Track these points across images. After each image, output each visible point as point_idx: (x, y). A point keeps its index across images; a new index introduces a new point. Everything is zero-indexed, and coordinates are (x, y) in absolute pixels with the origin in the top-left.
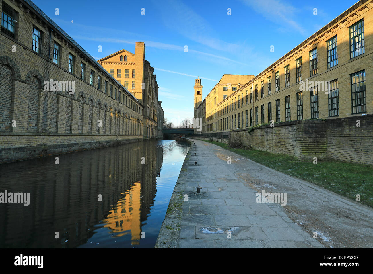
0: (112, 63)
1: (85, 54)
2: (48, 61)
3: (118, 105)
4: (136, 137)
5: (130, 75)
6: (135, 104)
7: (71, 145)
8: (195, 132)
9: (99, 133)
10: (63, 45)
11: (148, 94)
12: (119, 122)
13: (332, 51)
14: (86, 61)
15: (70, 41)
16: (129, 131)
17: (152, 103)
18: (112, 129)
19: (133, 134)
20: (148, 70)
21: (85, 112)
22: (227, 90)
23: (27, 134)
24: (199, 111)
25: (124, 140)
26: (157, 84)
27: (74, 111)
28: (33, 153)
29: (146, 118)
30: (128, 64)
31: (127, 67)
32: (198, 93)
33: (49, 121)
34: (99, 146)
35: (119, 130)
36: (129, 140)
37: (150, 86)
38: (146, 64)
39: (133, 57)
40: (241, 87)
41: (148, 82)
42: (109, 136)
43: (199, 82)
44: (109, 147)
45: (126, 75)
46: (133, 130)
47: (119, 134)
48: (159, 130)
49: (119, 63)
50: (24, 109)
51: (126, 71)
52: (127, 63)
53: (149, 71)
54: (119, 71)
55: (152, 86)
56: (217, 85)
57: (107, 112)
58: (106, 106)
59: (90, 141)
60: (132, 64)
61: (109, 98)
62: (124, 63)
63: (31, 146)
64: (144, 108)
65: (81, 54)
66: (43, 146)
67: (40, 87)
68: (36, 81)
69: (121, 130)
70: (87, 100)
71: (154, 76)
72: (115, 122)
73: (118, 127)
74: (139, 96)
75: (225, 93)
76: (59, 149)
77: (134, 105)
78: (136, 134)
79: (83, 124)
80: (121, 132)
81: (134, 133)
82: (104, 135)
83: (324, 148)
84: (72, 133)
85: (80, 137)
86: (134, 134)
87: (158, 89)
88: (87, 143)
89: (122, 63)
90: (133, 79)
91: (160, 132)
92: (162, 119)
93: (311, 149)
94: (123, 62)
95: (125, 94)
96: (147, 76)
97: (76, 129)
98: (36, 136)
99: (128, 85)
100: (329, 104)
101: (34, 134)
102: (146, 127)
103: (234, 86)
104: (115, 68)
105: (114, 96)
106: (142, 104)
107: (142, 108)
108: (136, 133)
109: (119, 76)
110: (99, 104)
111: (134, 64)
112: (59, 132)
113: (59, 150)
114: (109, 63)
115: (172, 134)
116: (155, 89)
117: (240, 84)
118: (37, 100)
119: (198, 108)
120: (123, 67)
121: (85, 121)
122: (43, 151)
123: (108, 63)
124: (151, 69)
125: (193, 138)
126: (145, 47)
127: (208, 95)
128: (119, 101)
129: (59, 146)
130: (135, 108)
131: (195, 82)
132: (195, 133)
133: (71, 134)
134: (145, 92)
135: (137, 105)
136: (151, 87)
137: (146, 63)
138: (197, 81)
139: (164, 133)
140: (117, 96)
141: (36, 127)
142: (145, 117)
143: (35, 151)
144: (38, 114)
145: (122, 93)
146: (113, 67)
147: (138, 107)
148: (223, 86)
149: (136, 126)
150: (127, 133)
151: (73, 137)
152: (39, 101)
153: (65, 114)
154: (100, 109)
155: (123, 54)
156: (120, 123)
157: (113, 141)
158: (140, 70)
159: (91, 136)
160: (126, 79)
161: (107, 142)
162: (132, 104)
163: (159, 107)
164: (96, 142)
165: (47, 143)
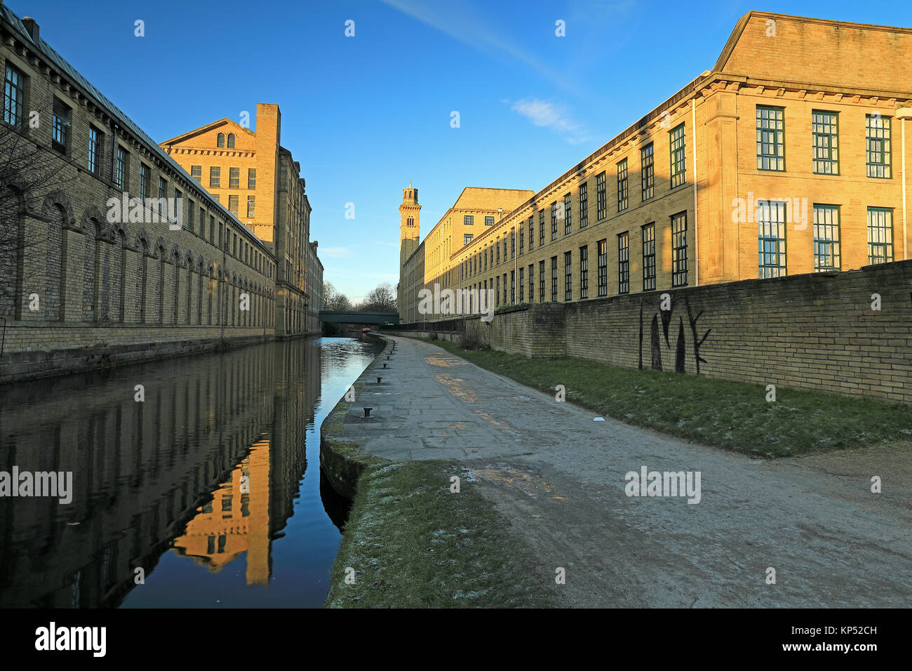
0: (196, 152)
1: (167, 161)
2: (110, 187)
3: (225, 259)
4: (260, 332)
5: (244, 182)
6: (258, 255)
7: (144, 348)
8: (402, 319)
9: (189, 324)
10: (132, 150)
11: (287, 228)
12: (225, 297)
13: (624, 182)
14: (168, 174)
15: (143, 140)
16: (245, 318)
17: (296, 250)
18: (212, 314)
19: (254, 325)
20: (286, 171)
21: (166, 280)
22: (472, 223)
23: (83, 324)
24: (412, 269)
25: (236, 338)
26: (307, 201)
27: (149, 278)
28: (90, 360)
29: (283, 286)
30: (237, 154)
31: (236, 162)
32: (410, 222)
33: (111, 300)
34: (190, 350)
35: (226, 317)
36: (246, 338)
37: (292, 208)
38: (283, 157)
39: (251, 138)
40: (504, 216)
41: (288, 200)
42: (208, 330)
43: (413, 195)
44: (208, 352)
45: (233, 183)
46: (255, 316)
47: (226, 325)
48: (312, 314)
49: (215, 152)
50: (78, 281)
51: (233, 172)
52: (234, 153)
53: (289, 174)
54: (215, 172)
55: (295, 208)
56: (450, 211)
57: (204, 277)
58: (201, 265)
59: (173, 340)
60: (247, 154)
61: (208, 245)
62: (228, 153)
63: (87, 347)
64: (277, 263)
65: (161, 162)
66: (104, 348)
67: (98, 237)
68: (93, 227)
69: (230, 315)
70: (168, 255)
71: (302, 183)
72: (219, 299)
73: (224, 309)
74: (265, 234)
75: (468, 229)
76: (125, 354)
77: (256, 257)
78: (261, 324)
79: (161, 305)
80: (230, 320)
81: (257, 322)
82: (198, 326)
83: (563, 342)
84: (144, 323)
85: (157, 331)
86: (257, 324)
87: (309, 213)
88: (169, 343)
89: (221, 153)
90: (251, 193)
91: (316, 319)
92: (321, 287)
93: (545, 345)
94: (226, 149)
95: (237, 233)
96: (285, 185)
97: (151, 317)
98: (94, 329)
99: (237, 205)
100: (620, 273)
101: (92, 326)
102: (284, 307)
103: (490, 215)
104: (205, 163)
105: (216, 242)
106: (273, 253)
107: (273, 263)
108: (261, 322)
109: (214, 182)
110: (190, 260)
111: (253, 154)
112: (126, 320)
113: (126, 356)
114: (190, 151)
115: (344, 325)
116: (303, 213)
117: (501, 210)
118: (93, 262)
119: (408, 261)
120: (225, 163)
121: (165, 299)
122: (103, 356)
123: (186, 152)
124: (294, 168)
125: (396, 333)
126: (279, 114)
127: (431, 232)
128: (226, 251)
129: (126, 348)
130: (258, 264)
131: (403, 196)
132: (401, 323)
133: (143, 325)
134: (280, 223)
135: (263, 255)
136: (293, 210)
137: (283, 154)
138: (408, 194)
139: (324, 322)
140: (223, 240)
141: (92, 313)
142: (279, 283)
143: (93, 357)
144: (95, 288)
145: (233, 231)
146: (198, 160)
147: (264, 261)
148: (463, 214)
149: (259, 306)
150: (242, 324)
151: (146, 331)
152: (97, 262)
153: (133, 285)
154: (191, 271)
155: (225, 130)
156: (227, 299)
157: (215, 340)
158: (267, 171)
159: (176, 330)
160: (233, 192)
161: (204, 342)
162: (251, 254)
163: (312, 257)
164: (185, 342)
165: (108, 341)
